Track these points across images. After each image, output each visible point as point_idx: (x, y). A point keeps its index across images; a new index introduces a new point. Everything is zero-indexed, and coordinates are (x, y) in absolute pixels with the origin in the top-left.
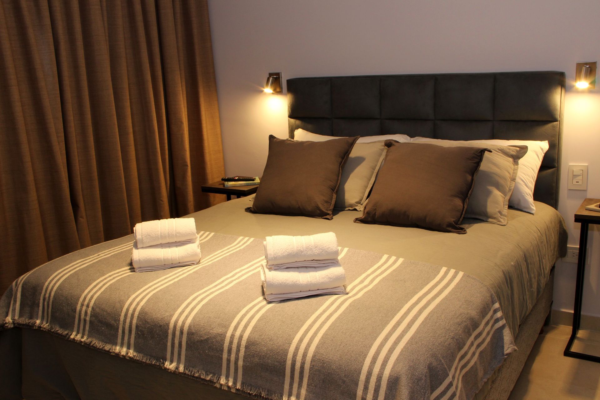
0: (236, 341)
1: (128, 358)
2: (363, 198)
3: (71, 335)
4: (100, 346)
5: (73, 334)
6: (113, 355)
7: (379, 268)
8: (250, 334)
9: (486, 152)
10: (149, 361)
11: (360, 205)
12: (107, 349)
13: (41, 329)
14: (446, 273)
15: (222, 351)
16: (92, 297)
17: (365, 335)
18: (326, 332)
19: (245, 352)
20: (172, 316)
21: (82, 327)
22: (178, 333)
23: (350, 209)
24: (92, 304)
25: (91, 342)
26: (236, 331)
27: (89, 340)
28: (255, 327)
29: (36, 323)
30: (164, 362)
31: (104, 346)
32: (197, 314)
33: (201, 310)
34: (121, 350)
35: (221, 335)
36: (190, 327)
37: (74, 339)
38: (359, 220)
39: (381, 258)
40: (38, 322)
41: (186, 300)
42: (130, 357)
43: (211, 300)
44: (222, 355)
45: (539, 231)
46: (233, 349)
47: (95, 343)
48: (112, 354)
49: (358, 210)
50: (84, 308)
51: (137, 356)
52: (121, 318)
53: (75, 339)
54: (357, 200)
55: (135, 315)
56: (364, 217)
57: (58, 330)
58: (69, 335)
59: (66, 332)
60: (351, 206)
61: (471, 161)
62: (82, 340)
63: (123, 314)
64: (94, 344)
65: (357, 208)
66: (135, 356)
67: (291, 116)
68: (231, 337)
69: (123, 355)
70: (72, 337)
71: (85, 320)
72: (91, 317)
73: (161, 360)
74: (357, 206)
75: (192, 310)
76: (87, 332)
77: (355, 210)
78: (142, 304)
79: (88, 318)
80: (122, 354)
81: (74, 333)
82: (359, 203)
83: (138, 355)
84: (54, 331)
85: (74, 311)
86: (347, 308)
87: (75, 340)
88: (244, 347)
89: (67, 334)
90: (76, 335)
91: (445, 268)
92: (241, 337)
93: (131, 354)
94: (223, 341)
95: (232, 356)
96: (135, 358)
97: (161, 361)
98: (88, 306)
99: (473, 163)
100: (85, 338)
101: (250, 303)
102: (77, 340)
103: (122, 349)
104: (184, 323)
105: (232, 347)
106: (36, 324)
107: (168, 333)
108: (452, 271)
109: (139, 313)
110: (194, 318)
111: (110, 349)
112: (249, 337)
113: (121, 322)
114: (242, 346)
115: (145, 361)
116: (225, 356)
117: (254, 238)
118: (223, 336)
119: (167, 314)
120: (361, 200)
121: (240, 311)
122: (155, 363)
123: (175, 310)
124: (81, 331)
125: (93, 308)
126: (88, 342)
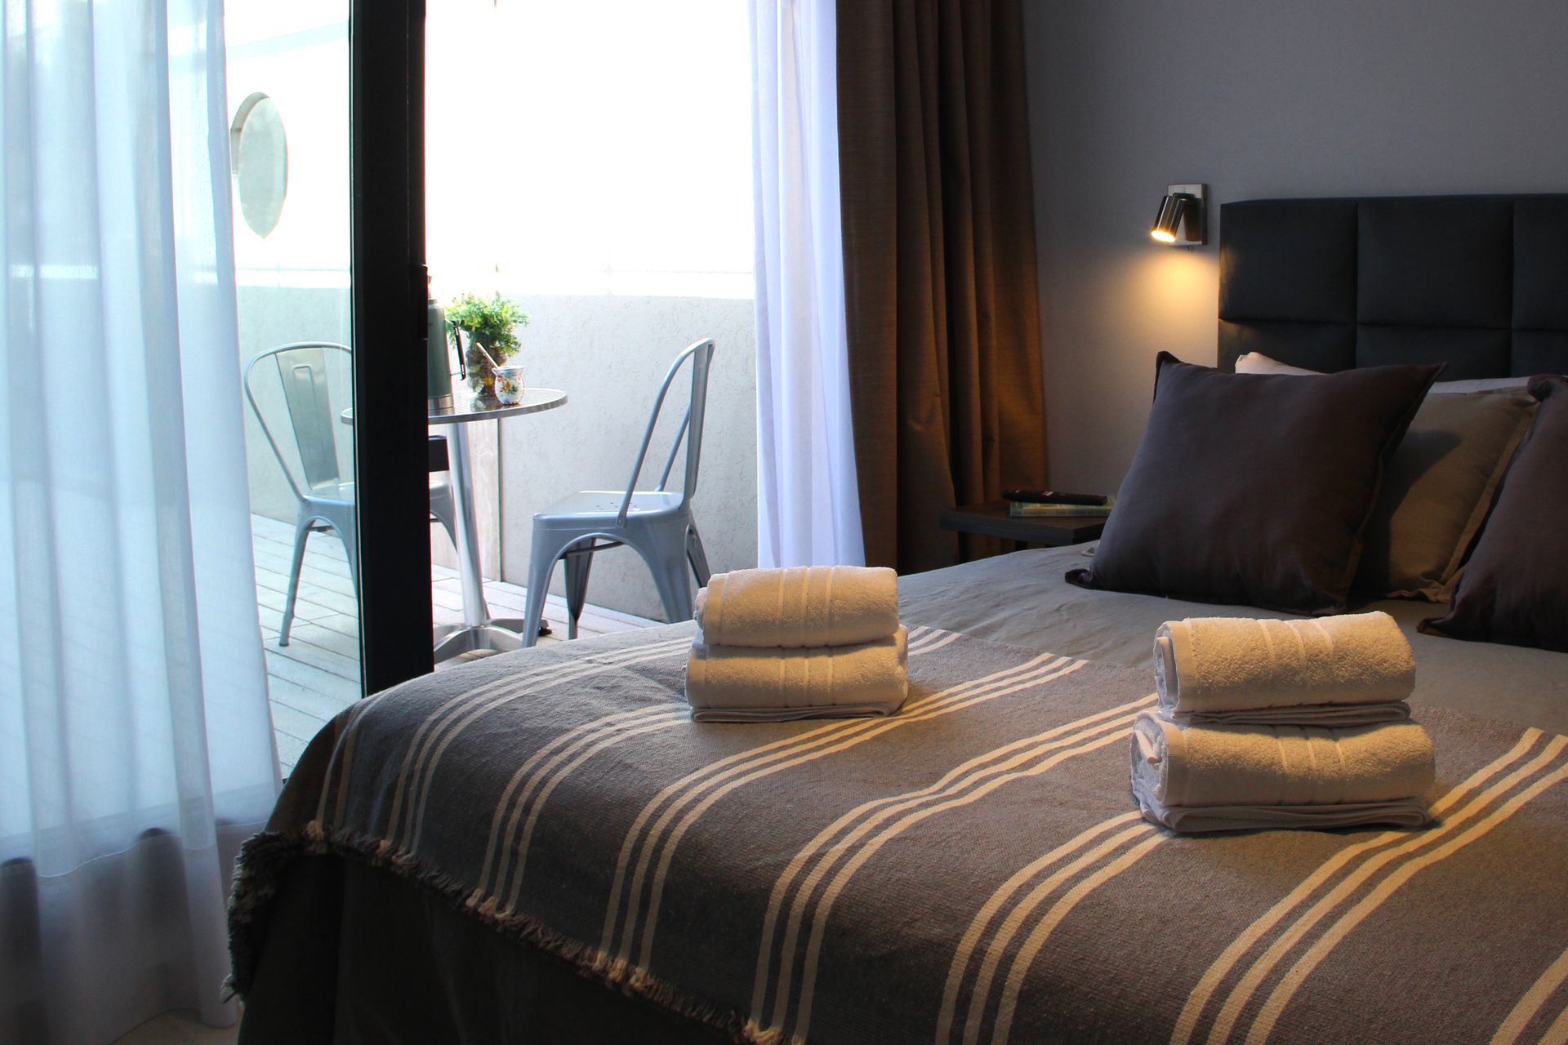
0: (987, 973)
1: (628, 994)
2: (1447, 564)
3: (470, 895)
4: (549, 942)
5: (474, 894)
6: (585, 976)
7: (1511, 768)
8: (1040, 951)
11: (1436, 584)
12: (569, 956)
13: (392, 869)
15: (936, 1001)
16: (543, 783)
17: (1466, 994)
18: (1317, 968)
19: (1017, 1015)
20: (781, 866)
21: (502, 877)
22: (794, 925)
23: (1405, 593)
24: (538, 805)
25: (525, 926)
26: (992, 938)
27: (520, 918)
28: (1062, 929)
29: (378, 847)
30: (742, 1019)
31: (559, 943)
32: (864, 866)
33: (880, 855)
34: (610, 963)
35: (939, 945)
36: (836, 907)
37: (475, 909)
38: (1436, 627)
39: (1516, 737)
40: (385, 844)
41: (835, 818)
42: (632, 989)
43: (918, 826)
44: (935, 1016)
46: (975, 999)
47: (536, 930)
48: (581, 972)
49: (1432, 598)
50: (517, 814)
51: (657, 990)
52: (620, 858)
53: (480, 910)
54: (1427, 567)
55: (665, 852)
56: (1451, 615)
57: (435, 877)
58: (464, 895)
59: (456, 887)
60: (1409, 583)
62: (499, 916)
63: (628, 845)
64: (530, 934)
65: (1427, 592)
66: (651, 987)
67: (1226, 315)
68: (972, 958)
69: (613, 981)
70: (471, 902)
71: (514, 853)
72: (532, 844)
73: (733, 1013)
74: (1427, 586)
75: (853, 850)
76: (515, 894)
77: (1423, 598)
79: (524, 848)
80: (612, 975)
81: (479, 892)
82: (1435, 576)
83: (661, 986)
84: (423, 878)
85: (488, 819)
86: (1398, 892)
87: (479, 914)
88: (1015, 994)
89: (459, 893)
90: (484, 899)
92: (1008, 959)
93: (637, 980)
94: (944, 966)
95: (969, 1023)
96: (650, 996)
97: (730, 1017)
98: (527, 809)
100: (508, 911)
101: (1051, 848)
102: (484, 915)
103: (613, 961)
104: (817, 894)
105: (972, 991)
106: (378, 851)
107: (762, 923)
109: (678, 847)
110: (853, 880)
111: (577, 956)
112: (1036, 962)
113: (618, 871)
114: (1007, 993)
115: (678, 1010)
116: (945, 1021)
117: (1086, 661)
118: (945, 950)
119: (769, 859)
120: (1442, 567)
121: (1012, 873)
122: (711, 1019)
123: (797, 846)
124: (499, 888)
125: (541, 817)
126: (514, 926)
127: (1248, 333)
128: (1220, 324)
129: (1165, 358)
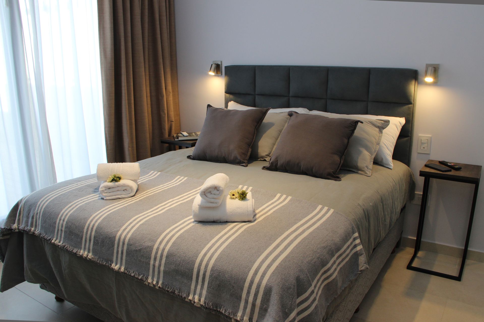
0: (160, 252)
1: (88, 259)
2: (271, 153)
3: (52, 240)
4: (70, 249)
5: (53, 239)
6: (79, 256)
7: (272, 203)
8: (170, 247)
9: (359, 123)
10: (102, 262)
11: (268, 157)
12: (75, 252)
13: (35, 234)
14: (321, 210)
15: (150, 258)
16: (67, 214)
17: (252, 253)
18: (224, 249)
19: (166, 261)
20: (118, 231)
21: (59, 235)
22: (121, 244)
23: (262, 159)
24: (66, 220)
25: (65, 246)
26: (161, 245)
27: (64, 244)
28: (174, 243)
29: (31, 230)
30: (112, 263)
31: (72, 249)
32: (135, 231)
33: (138, 228)
34: (84, 253)
35: (150, 247)
36: (129, 240)
37: (54, 243)
38: (266, 168)
39: (275, 196)
40: (33, 229)
41: (129, 220)
42: (89, 259)
43: (146, 221)
44: (150, 261)
45: (394, 181)
46: (157, 257)
47: (67, 247)
48: (78, 255)
49: (267, 160)
50: (61, 222)
51: (94, 258)
52: (84, 231)
53: (55, 243)
54: (267, 154)
55: (94, 229)
56: (269, 166)
57: (45, 236)
58: (51, 240)
59: (49, 238)
60: (262, 157)
61: (347, 129)
62: (59, 244)
63: (86, 228)
64: (66, 248)
65: (266, 159)
66: (93, 258)
67: (227, 92)
68: (157, 249)
69: (85, 257)
70: (53, 241)
71: (62, 230)
72: (65, 228)
73: (110, 262)
74: (266, 158)
75: (133, 227)
76: (62, 239)
77: (265, 160)
78: (99, 221)
79: (63, 229)
80: (84, 256)
81: (54, 239)
82: (268, 155)
83: (95, 257)
84: (42, 236)
85: (55, 223)
86: (242, 232)
87: (55, 244)
88: (165, 256)
89: (50, 239)
90: (56, 240)
91: (321, 206)
92: (164, 249)
93: (90, 256)
94: (151, 251)
95: (156, 262)
96: (92, 260)
97: (109, 263)
98: (64, 221)
99: (349, 130)
100: (61, 242)
101: (174, 225)
102: (56, 244)
103: (84, 252)
104: (125, 237)
105: (157, 256)
106: (31, 231)
107: (115, 243)
108: (326, 208)
109: (96, 228)
110: (133, 234)
111: (77, 252)
112: (169, 250)
113: (84, 233)
114: (163, 256)
115: (99, 262)
116: (152, 262)
117: (187, 178)
118: (151, 248)
119: (115, 230)
120: (270, 154)
121: (165, 231)
122: (105, 264)
123: (121, 227)
124: (59, 238)
125: (67, 222)
126: (63, 246)
127: (231, 96)
128: (225, 94)
129: (209, 106)
